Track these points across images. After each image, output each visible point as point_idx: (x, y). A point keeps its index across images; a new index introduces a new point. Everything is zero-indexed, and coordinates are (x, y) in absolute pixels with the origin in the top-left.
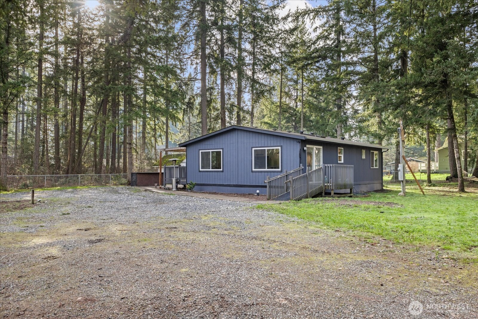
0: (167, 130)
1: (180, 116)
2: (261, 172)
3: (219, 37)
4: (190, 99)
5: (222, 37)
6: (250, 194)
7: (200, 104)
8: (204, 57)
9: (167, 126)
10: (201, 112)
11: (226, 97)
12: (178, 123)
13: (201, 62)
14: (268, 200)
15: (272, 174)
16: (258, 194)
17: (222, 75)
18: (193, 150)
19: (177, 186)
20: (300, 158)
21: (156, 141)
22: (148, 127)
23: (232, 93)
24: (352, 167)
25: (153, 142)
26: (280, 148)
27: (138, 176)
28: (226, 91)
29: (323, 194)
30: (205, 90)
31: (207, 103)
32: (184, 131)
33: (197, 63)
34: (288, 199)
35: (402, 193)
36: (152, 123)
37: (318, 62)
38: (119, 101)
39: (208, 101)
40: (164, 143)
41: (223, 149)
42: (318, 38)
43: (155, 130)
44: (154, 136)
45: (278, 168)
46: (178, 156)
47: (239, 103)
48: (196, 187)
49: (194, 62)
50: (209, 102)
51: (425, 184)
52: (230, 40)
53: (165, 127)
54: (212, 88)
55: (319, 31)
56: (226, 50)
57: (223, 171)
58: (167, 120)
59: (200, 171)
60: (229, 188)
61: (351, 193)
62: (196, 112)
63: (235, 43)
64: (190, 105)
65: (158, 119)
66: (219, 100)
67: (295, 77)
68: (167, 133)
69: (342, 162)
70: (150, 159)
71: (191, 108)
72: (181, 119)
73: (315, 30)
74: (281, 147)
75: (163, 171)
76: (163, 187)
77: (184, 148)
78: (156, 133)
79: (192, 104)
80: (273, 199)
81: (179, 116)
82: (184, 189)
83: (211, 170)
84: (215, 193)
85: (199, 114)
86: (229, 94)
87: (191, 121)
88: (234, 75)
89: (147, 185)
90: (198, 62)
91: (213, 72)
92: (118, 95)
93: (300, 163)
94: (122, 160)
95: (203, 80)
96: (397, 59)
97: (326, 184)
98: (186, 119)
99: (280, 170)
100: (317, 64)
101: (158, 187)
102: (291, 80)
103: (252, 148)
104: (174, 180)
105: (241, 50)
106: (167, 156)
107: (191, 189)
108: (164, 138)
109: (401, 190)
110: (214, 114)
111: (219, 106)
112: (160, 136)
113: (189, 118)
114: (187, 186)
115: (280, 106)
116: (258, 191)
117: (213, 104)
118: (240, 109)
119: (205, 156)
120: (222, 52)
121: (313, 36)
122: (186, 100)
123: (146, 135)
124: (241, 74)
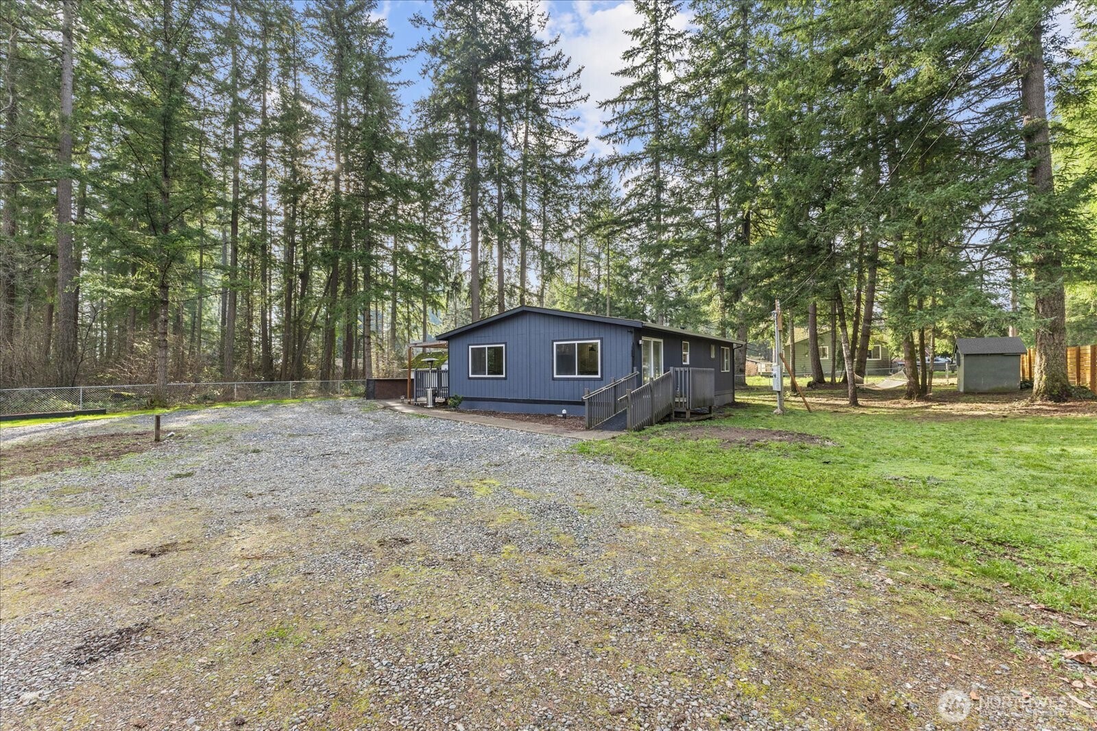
0: (425, 320)
1: (443, 302)
2: (568, 379)
3: (495, 193)
4: (456, 278)
5: (500, 194)
6: (549, 415)
7: (470, 285)
8: (475, 221)
9: (425, 315)
10: (471, 293)
11: (506, 275)
12: (440, 311)
13: (471, 228)
14: (588, 429)
15: (586, 382)
16: (565, 416)
17: (500, 244)
18: (458, 345)
19: (434, 401)
20: (633, 357)
21: (410, 333)
22: (400, 316)
23: (513, 270)
24: (711, 372)
25: (406, 335)
26: (599, 341)
27: (377, 383)
28: (505, 267)
29: (673, 416)
30: (476, 265)
31: (479, 282)
32: (448, 322)
33: (465, 230)
34: (623, 428)
35: (778, 410)
36: (404, 310)
37: (630, 227)
38: (357, 279)
39: (480, 280)
40: (421, 337)
41: (506, 343)
42: (630, 197)
43: (408, 320)
44: (407, 328)
45: (596, 373)
46: (437, 355)
47: (523, 284)
48: (463, 402)
49: (462, 229)
50: (482, 282)
51: (789, 393)
52: (511, 197)
53: (422, 316)
54: (486, 263)
55: (632, 186)
56: (504, 211)
57: (505, 379)
58: (425, 307)
59: (470, 378)
60: (515, 404)
61: (710, 413)
62: (464, 295)
63: (517, 202)
64: (456, 286)
65: (413, 306)
66: (495, 279)
67: (597, 250)
68: (424, 323)
69: (688, 363)
70: (401, 359)
71: (458, 291)
72: (444, 305)
73: (626, 185)
74: (602, 339)
75: (413, 376)
76: (413, 400)
77: (445, 342)
78: (409, 324)
79: (459, 284)
80: (597, 428)
81: (441, 301)
82: (444, 405)
83: (487, 376)
84: (494, 414)
85: (469, 297)
86: (509, 271)
87: (458, 308)
88: (516, 245)
89: (390, 398)
90: (467, 227)
91: (487, 241)
92: (356, 271)
93: (633, 366)
94: (360, 360)
95: (474, 250)
96: (737, 224)
97: (677, 400)
98: (451, 305)
99: (599, 376)
100: (629, 231)
101: (406, 401)
102: (591, 254)
103: (553, 341)
104: (430, 391)
105: (524, 210)
106: (424, 355)
107: (455, 408)
108: (421, 331)
109: (776, 404)
110: (488, 298)
111: (495, 288)
112: (416, 327)
113: (455, 304)
114: (450, 402)
115: (578, 288)
116: (564, 412)
117: (487, 285)
118: (524, 291)
119: (478, 354)
120: (500, 214)
121: (624, 193)
122: (451, 280)
123: (397, 327)
124: (525, 242)
